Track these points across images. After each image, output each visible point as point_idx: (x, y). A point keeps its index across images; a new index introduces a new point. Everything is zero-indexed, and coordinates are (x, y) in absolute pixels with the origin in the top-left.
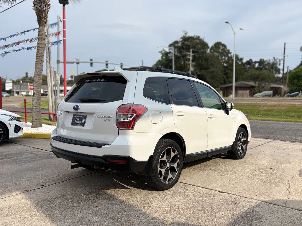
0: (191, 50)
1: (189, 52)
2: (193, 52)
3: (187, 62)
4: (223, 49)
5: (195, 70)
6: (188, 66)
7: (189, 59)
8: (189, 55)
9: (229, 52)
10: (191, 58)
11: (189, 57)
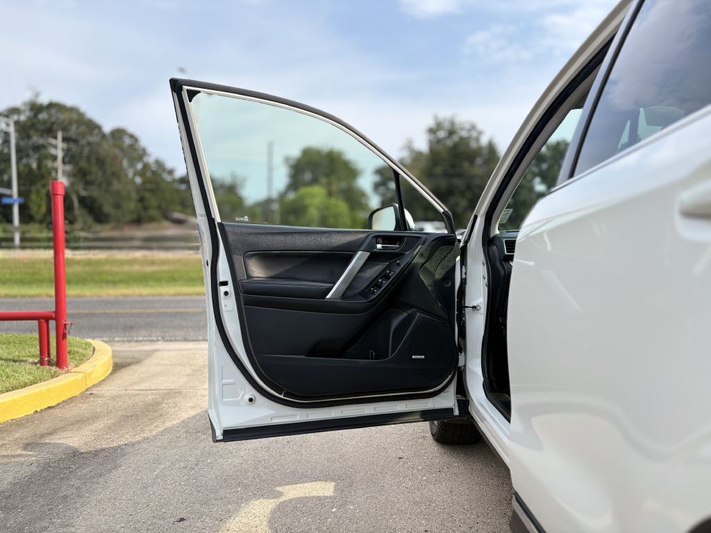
0: (60, 135)
1: (56, 138)
2: (65, 140)
3: (49, 164)
4: (131, 146)
5: (72, 184)
6: (53, 174)
7: (55, 158)
8: (55, 147)
9: (144, 152)
10: (60, 154)
11: (53, 151)
